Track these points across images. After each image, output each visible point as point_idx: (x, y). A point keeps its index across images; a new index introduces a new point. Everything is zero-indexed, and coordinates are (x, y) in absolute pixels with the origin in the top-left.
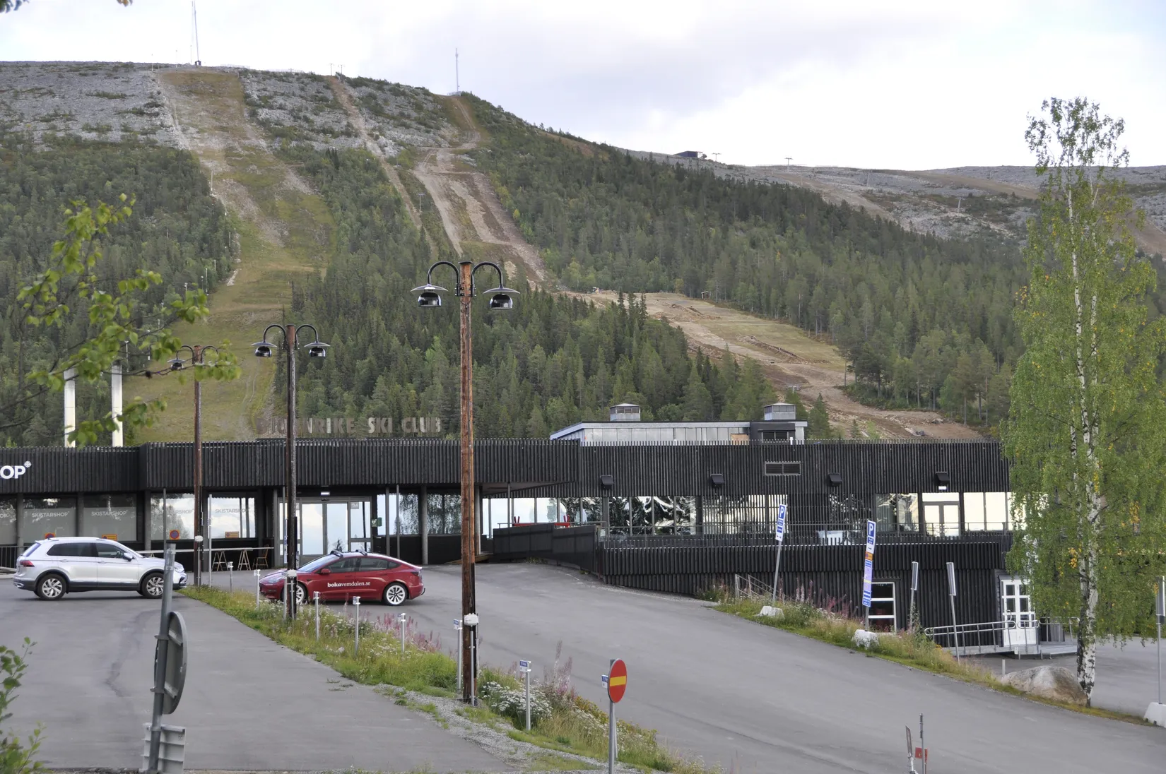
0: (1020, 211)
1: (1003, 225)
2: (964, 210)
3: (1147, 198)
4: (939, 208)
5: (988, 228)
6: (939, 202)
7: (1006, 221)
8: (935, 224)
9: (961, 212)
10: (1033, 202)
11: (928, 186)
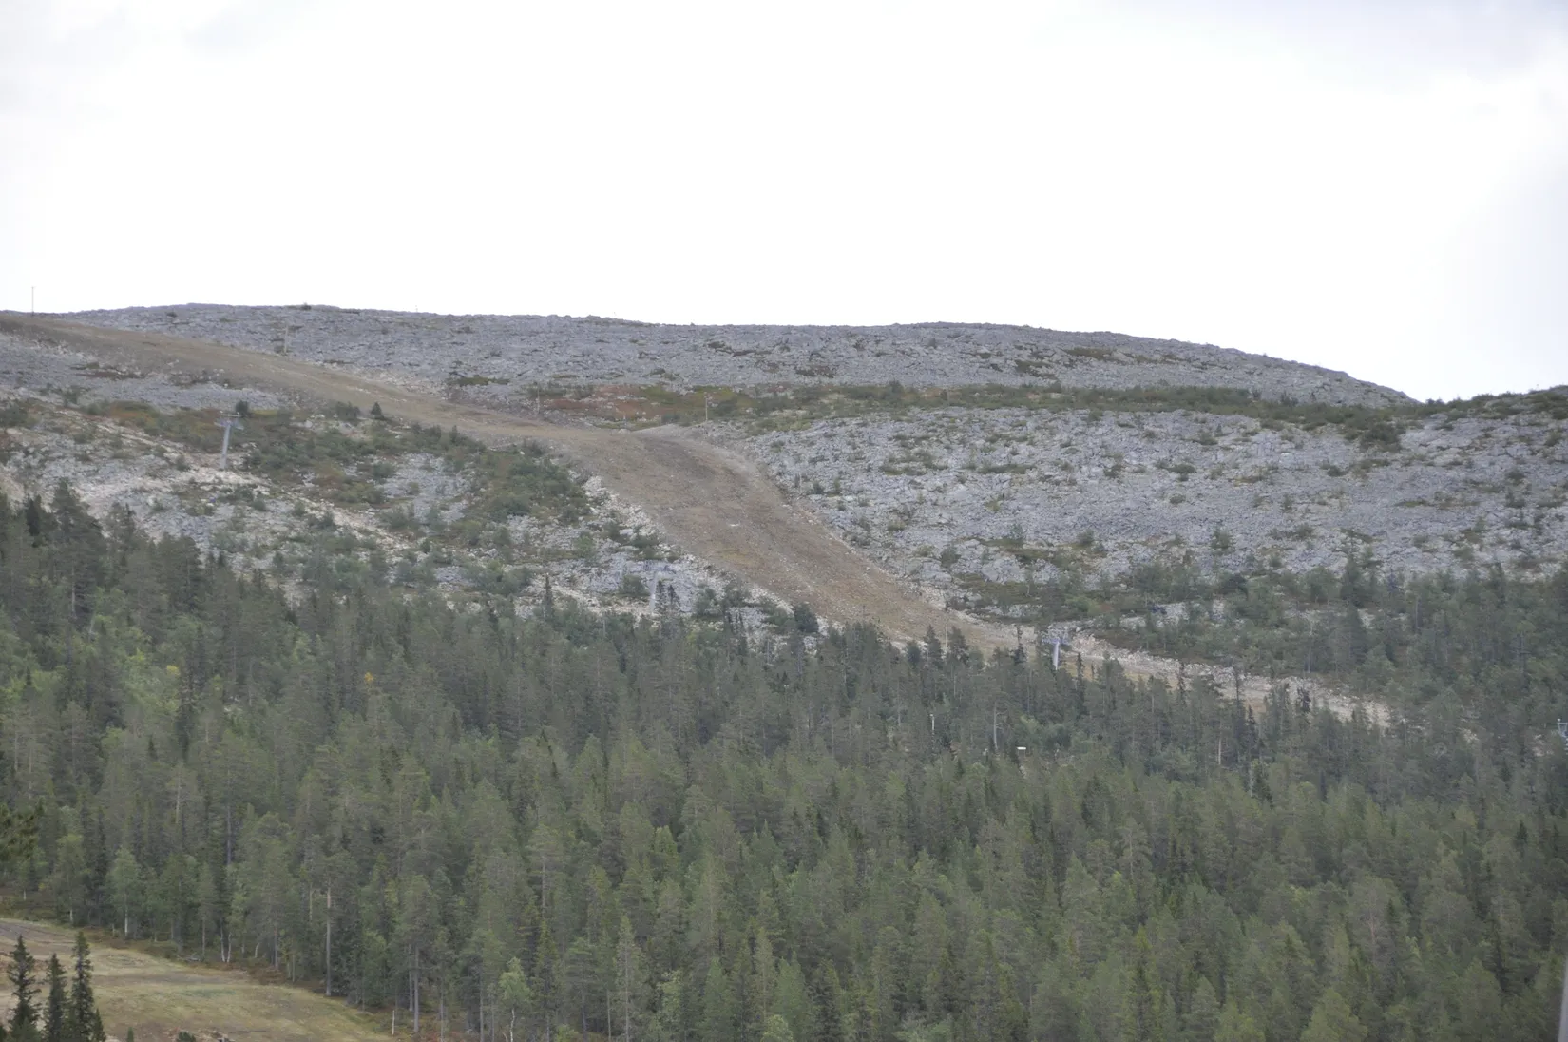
0: (411, 469)
1: (371, 512)
2: (238, 460)
3: (784, 437)
4: (161, 453)
5: (328, 523)
6: (152, 433)
7: (377, 500)
8: (159, 509)
9: (231, 468)
10: (445, 439)
11: (96, 372)
